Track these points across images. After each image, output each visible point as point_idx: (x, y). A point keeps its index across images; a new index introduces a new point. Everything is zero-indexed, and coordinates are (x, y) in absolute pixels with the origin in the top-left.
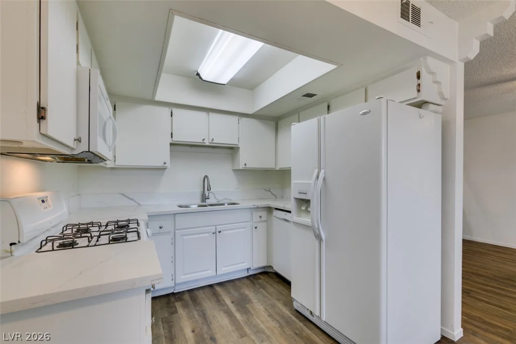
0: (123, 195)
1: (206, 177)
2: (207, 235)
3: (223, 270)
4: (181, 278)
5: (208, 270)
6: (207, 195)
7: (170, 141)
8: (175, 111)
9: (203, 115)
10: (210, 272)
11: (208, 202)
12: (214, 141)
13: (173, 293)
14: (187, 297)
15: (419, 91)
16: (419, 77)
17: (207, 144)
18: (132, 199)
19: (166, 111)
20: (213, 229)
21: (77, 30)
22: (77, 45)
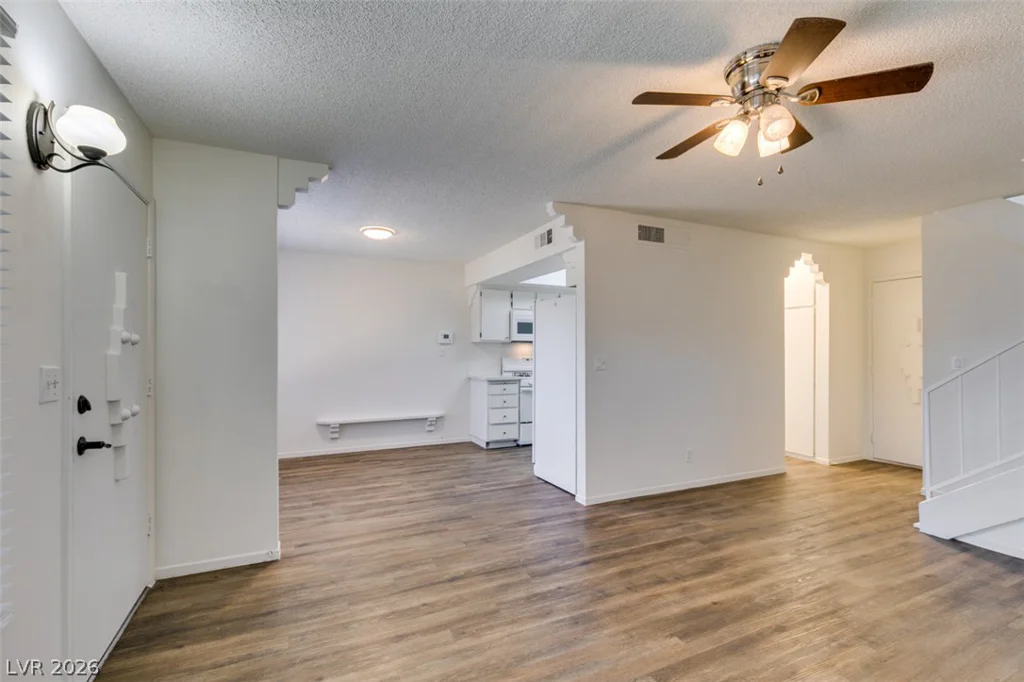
21: (512, 296)
22: (512, 303)
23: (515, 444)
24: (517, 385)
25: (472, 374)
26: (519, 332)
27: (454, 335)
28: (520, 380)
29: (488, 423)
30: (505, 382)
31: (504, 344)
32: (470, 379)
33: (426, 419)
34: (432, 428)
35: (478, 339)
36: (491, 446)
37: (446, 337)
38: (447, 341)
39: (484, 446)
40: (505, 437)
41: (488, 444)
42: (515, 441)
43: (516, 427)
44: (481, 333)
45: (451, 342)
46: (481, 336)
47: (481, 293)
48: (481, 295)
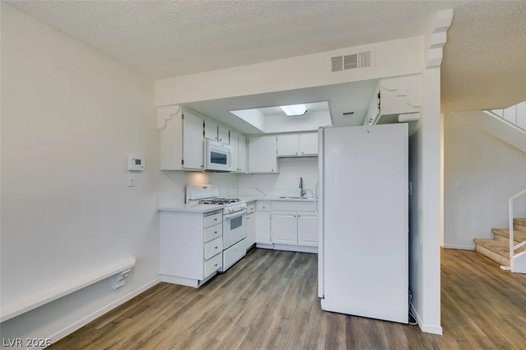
0: (257, 189)
1: (301, 179)
2: (292, 216)
3: (302, 243)
4: (275, 241)
5: (292, 240)
6: (304, 191)
7: (276, 156)
8: (279, 137)
9: (296, 136)
10: (293, 241)
11: (305, 196)
12: (304, 153)
13: (273, 249)
14: (277, 253)
15: (379, 108)
16: (379, 97)
17: (300, 155)
18: (261, 192)
19: (274, 138)
20: (295, 213)
21: (204, 126)
22: (204, 132)
23: (216, 273)
24: (221, 214)
25: (162, 206)
26: (212, 162)
27: (146, 162)
28: (223, 209)
29: (204, 260)
30: (216, 212)
32: (159, 211)
37: (138, 162)
38: (138, 167)
39: (196, 285)
40: (216, 269)
41: (199, 283)
43: (221, 255)
44: (183, 161)
45: (143, 169)
46: (183, 163)
47: (183, 115)
48: (183, 118)
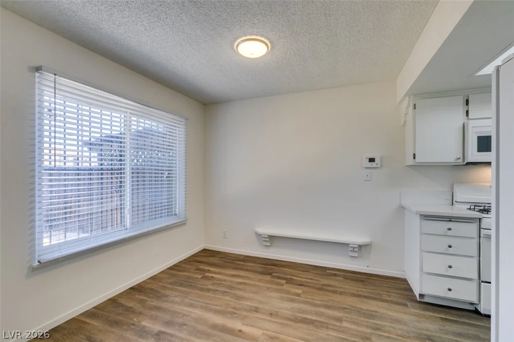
21: (467, 103)
22: (467, 112)
23: (472, 308)
24: (475, 225)
26: (480, 150)
27: (381, 159)
28: (480, 218)
29: (421, 269)
30: (450, 219)
31: (456, 167)
32: (403, 208)
33: (348, 244)
34: (356, 255)
35: (410, 161)
36: (426, 300)
37: (372, 160)
38: (373, 164)
40: (450, 295)
41: (421, 296)
42: (472, 304)
43: (474, 285)
44: (414, 155)
45: (378, 166)
46: (414, 158)
47: (415, 105)
48: (415, 108)
